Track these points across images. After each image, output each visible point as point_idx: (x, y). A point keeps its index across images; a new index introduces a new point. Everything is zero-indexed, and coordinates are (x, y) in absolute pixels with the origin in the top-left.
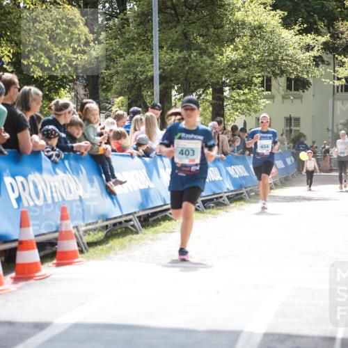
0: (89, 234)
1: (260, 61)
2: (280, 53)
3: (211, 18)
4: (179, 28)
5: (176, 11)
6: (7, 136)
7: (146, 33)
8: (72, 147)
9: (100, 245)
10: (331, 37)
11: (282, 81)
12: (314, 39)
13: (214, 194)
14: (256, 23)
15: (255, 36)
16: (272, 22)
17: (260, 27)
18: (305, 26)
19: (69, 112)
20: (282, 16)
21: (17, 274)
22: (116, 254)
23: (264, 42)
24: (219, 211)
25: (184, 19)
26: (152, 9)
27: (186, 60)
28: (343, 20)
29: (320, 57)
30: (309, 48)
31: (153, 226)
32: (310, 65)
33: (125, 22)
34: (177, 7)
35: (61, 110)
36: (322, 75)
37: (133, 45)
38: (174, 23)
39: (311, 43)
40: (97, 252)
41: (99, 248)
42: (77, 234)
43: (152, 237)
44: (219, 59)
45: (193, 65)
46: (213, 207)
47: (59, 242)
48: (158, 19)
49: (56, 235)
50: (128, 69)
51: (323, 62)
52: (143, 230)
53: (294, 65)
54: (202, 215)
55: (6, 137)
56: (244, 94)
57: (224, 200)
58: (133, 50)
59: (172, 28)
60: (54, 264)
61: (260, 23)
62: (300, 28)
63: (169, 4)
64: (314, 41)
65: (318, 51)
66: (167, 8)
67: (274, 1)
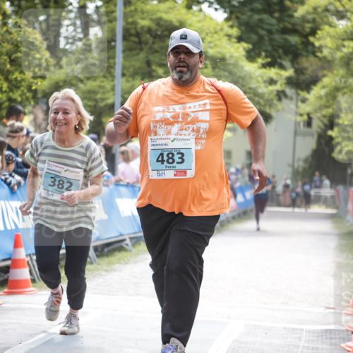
4: (142, 55)
5: (139, 39)
10: (294, 72)
12: (278, 74)
14: (219, 56)
15: (218, 67)
16: (236, 55)
17: (223, 59)
18: (269, 60)
20: (247, 49)
26: (115, 36)
28: (307, 56)
29: (283, 92)
30: (272, 82)
31: (107, 256)
32: (272, 100)
34: (141, 35)
36: (284, 110)
38: (138, 51)
39: (275, 77)
42: (30, 263)
43: (106, 268)
47: (11, 271)
49: (9, 263)
50: (89, 95)
51: (286, 96)
52: (98, 260)
59: (134, 55)
60: (5, 292)
61: (223, 55)
62: (264, 62)
63: (133, 31)
64: (278, 76)
65: (281, 85)
66: (131, 35)
67: (239, 34)
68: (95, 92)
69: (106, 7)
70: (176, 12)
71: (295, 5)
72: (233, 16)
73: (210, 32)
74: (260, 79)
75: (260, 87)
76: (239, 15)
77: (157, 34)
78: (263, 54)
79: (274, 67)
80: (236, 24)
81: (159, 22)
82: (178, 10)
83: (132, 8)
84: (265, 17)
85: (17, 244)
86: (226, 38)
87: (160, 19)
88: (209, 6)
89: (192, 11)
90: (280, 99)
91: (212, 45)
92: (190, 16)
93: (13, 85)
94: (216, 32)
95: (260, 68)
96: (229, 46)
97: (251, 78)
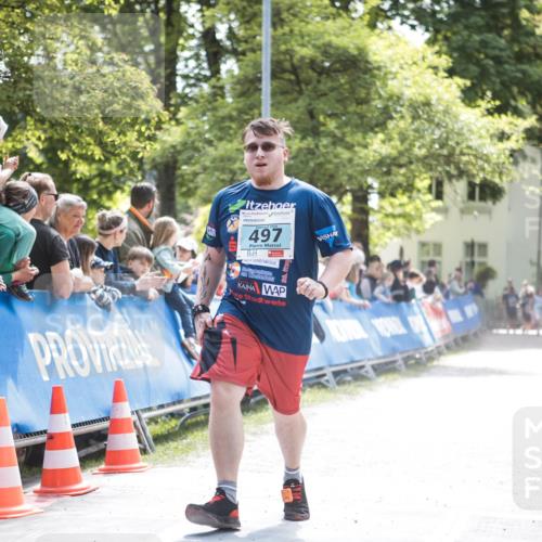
0: (156, 422)
1: (426, 157)
2: (458, 144)
3: (351, 87)
4: (302, 103)
5: (297, 76)
6: (35, 270)
7: (251, 109)
8: (134, 287)
9: (173, 440)
10: (538, 120)
11: (461, 186)
12: (511, 123)
13: (353, 362)
14: (421, 99)
15: (419, 117)
16: (447, 96)
17: (427, 104)
18: (498, 103)
19: (121, 231)
20: (463, 87)
21: (43, 485)
22: (199, 456)
23: (433, 126)
24: (359, 389)
25: (309, 87)
26: (261, 72)
27: (311, 152)
29: (521, 151)
30: (502, 136)
31: (255, 410)
32: (504, 163)
33: (218, 92)
34: (299, 71)
35: (109, 228)
36: (522, 179)
37: (230, 128)
38: (295, 95)
39: (507, 130)
40: (168, 452)
41: (172, 444)
42: (138, 423)
43: (253, 430)
44: (362, 155)
45: (322, 159)
46: (349, 382)
47: (110, 437)
48: (269, 87)
49: (106, 424)
50: (222, 164)
51: (525, 157)
53: (480, 162)
54: (332, 395)
55: (34, 273)
56: (401, 205)
57: (367, 372)
58: (230, 135)
59: (290, 102)
60: (100, 470)
61: (426, 98)
62: (489, 106)
63: (287, 65)
64: (512, 126)
65: (517, 141)
66: (284, 71)
67: (451, 64)
68: (231, 160)
69: (246, 29)
70: (352, 34)
71: (537, 17)
72: (440, 37)
73: (407, 63)
74: (483, 132)
75: (484, 145)
76: (449, 34)
77: (324, 68)
78: (489, 94)
79: (506, 114)
80: (445, 49)
81: (326, 49)
82: (355, 30)
83: (286, 29)
84: (490, 36)
85: (118, 396)
86: (431, 70)
87: (329, 45)
88: (402, 23)
89: (377, 31)
90: (516, 163)
91: (409, 83)
92: (374, 38)
93: (110, 152)
94: (415, 63)
95: (483, 116)
96: (435, 84)
97: (470, 131)
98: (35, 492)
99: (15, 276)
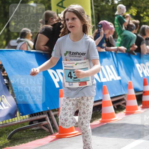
98: (141, 107)
99: (131, 49)
